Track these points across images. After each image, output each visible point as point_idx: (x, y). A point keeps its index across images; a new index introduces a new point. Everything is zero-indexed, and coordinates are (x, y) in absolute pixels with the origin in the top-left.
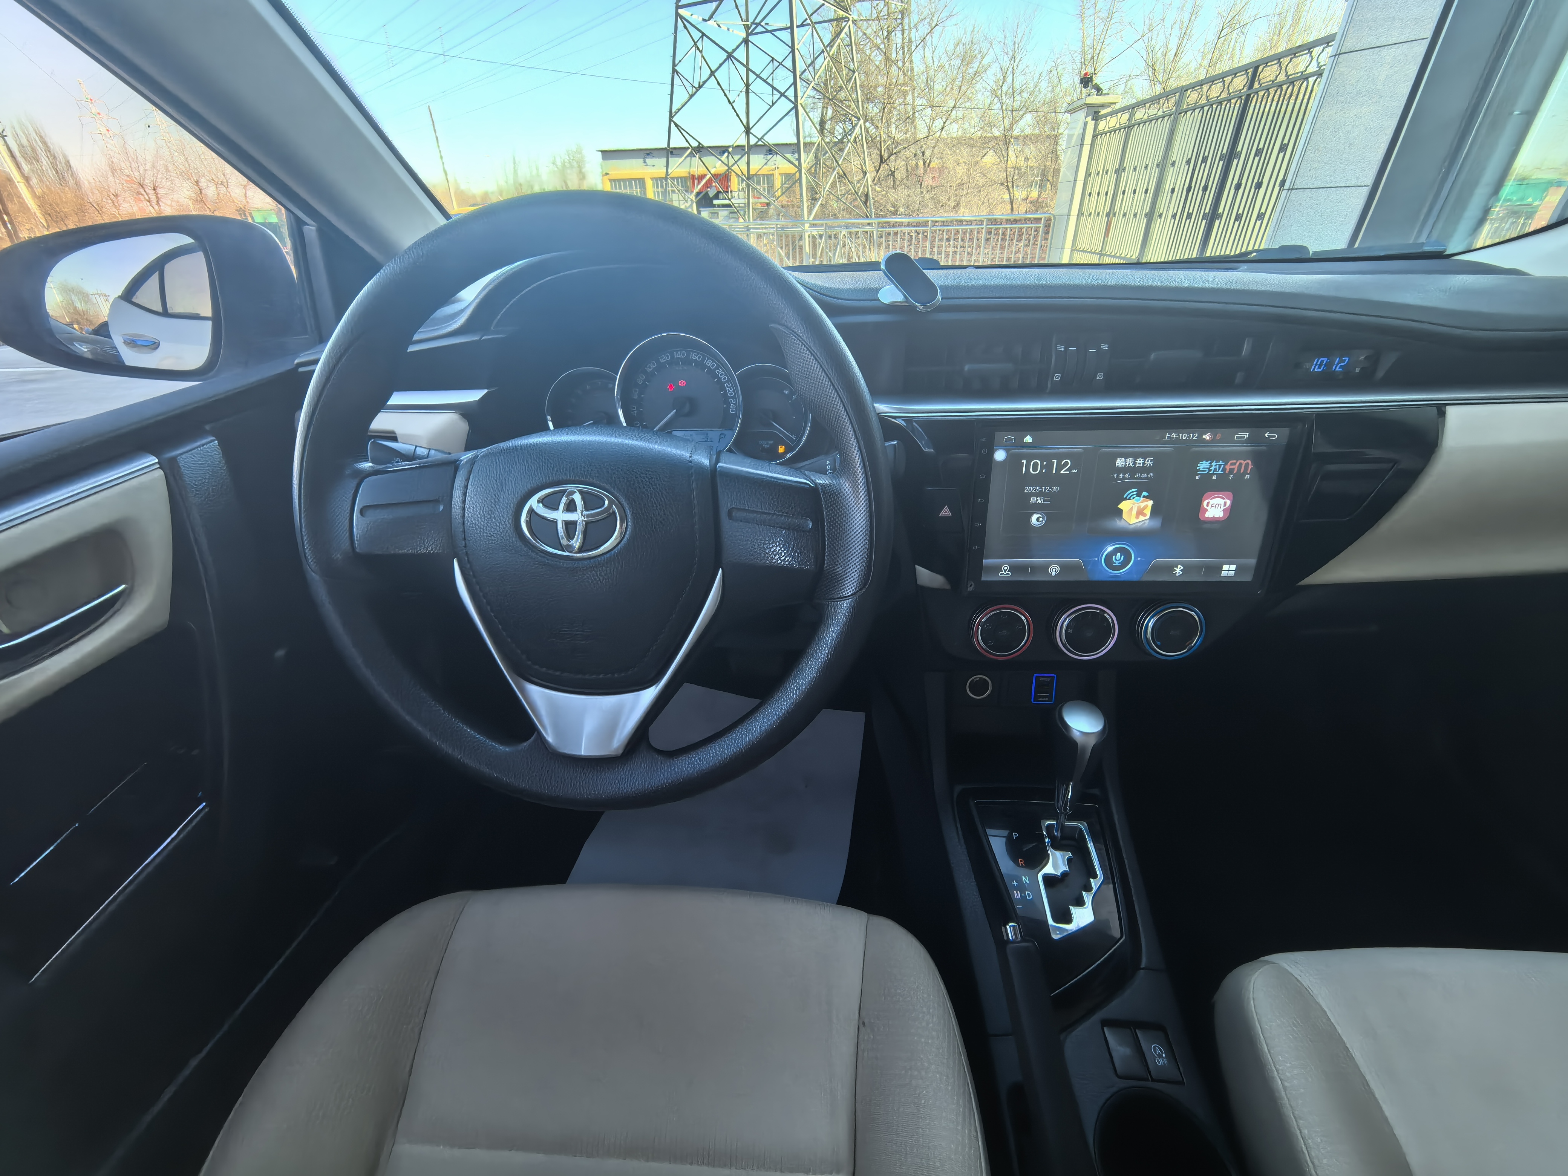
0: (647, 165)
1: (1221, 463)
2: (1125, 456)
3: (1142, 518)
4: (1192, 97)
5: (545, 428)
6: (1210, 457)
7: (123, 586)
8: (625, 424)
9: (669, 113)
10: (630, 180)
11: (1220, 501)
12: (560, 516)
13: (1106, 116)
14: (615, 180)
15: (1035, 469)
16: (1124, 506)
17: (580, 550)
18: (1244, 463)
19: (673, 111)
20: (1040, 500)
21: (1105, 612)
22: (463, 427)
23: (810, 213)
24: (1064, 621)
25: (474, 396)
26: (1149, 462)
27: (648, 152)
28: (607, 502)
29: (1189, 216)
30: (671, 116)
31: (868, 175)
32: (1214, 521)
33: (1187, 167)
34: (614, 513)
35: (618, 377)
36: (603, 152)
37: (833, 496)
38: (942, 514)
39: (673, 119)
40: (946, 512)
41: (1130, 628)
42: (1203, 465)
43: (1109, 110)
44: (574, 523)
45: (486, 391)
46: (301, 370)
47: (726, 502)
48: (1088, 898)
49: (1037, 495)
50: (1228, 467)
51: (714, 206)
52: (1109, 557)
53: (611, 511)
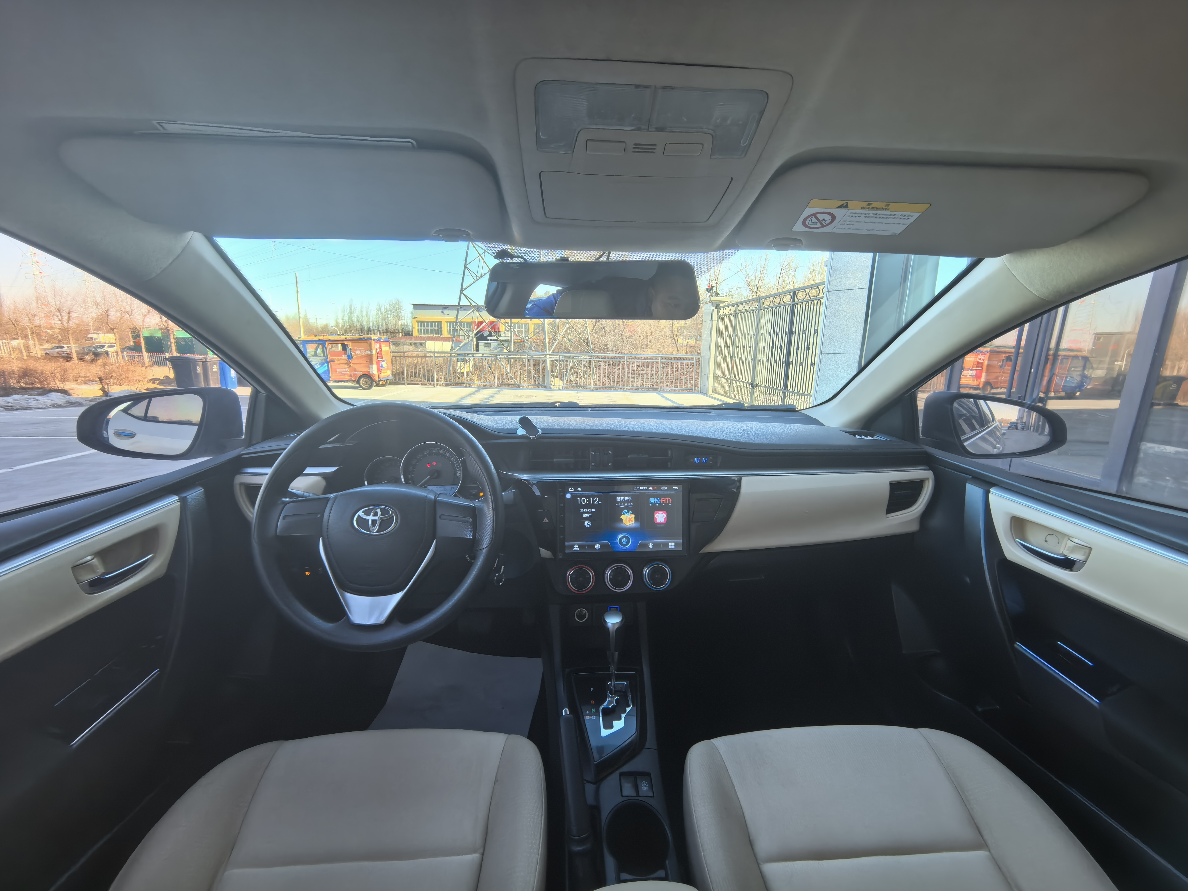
0: (444, 314)
1: (658, 499)
2: (620, 496)
3: (631, 523)
4: (766, 303)
5: (364, 485)
6: (654, 496)
7: (151, 555)
8: (403, 482)
9: (460, 289)
10: (432, 322)
11: (662, 515)
12: (371, 518)
13: (723, 307)
14: (421, 322)
15: (584, 502)
16: (622, 517)
17: (377, 532)
18: (667, 499)
19: (463, 288)
20: (588, 515)
21: (626, 568)
22: (323, 483)
23: (549, 350)
24: (608, 572)
25: (332, 469)
26: (630, 499)
27: (445, 307)
28: (390, 512)
29: (775, 362)
30: (462, 290)
31: (588, 328)
32: (660, 523)
33: (769, 336)
34: (393, 517)
35: (403, 461)
36: (414, 305)
37: (481, 510)
38: (544, 521)
39: (463, 292)
40: (546, 520)
41: (638, 575)
42: (652, 500)
43: (724, 304)
44: (376, 520)
45: (337, 467)
46: (243, 456)
47: (439, 512)
48: (623, 715)
49: (586, 513)
50: (662, 500)
51: (488, 340)
52: (620, 540)
53: (392, 516)
